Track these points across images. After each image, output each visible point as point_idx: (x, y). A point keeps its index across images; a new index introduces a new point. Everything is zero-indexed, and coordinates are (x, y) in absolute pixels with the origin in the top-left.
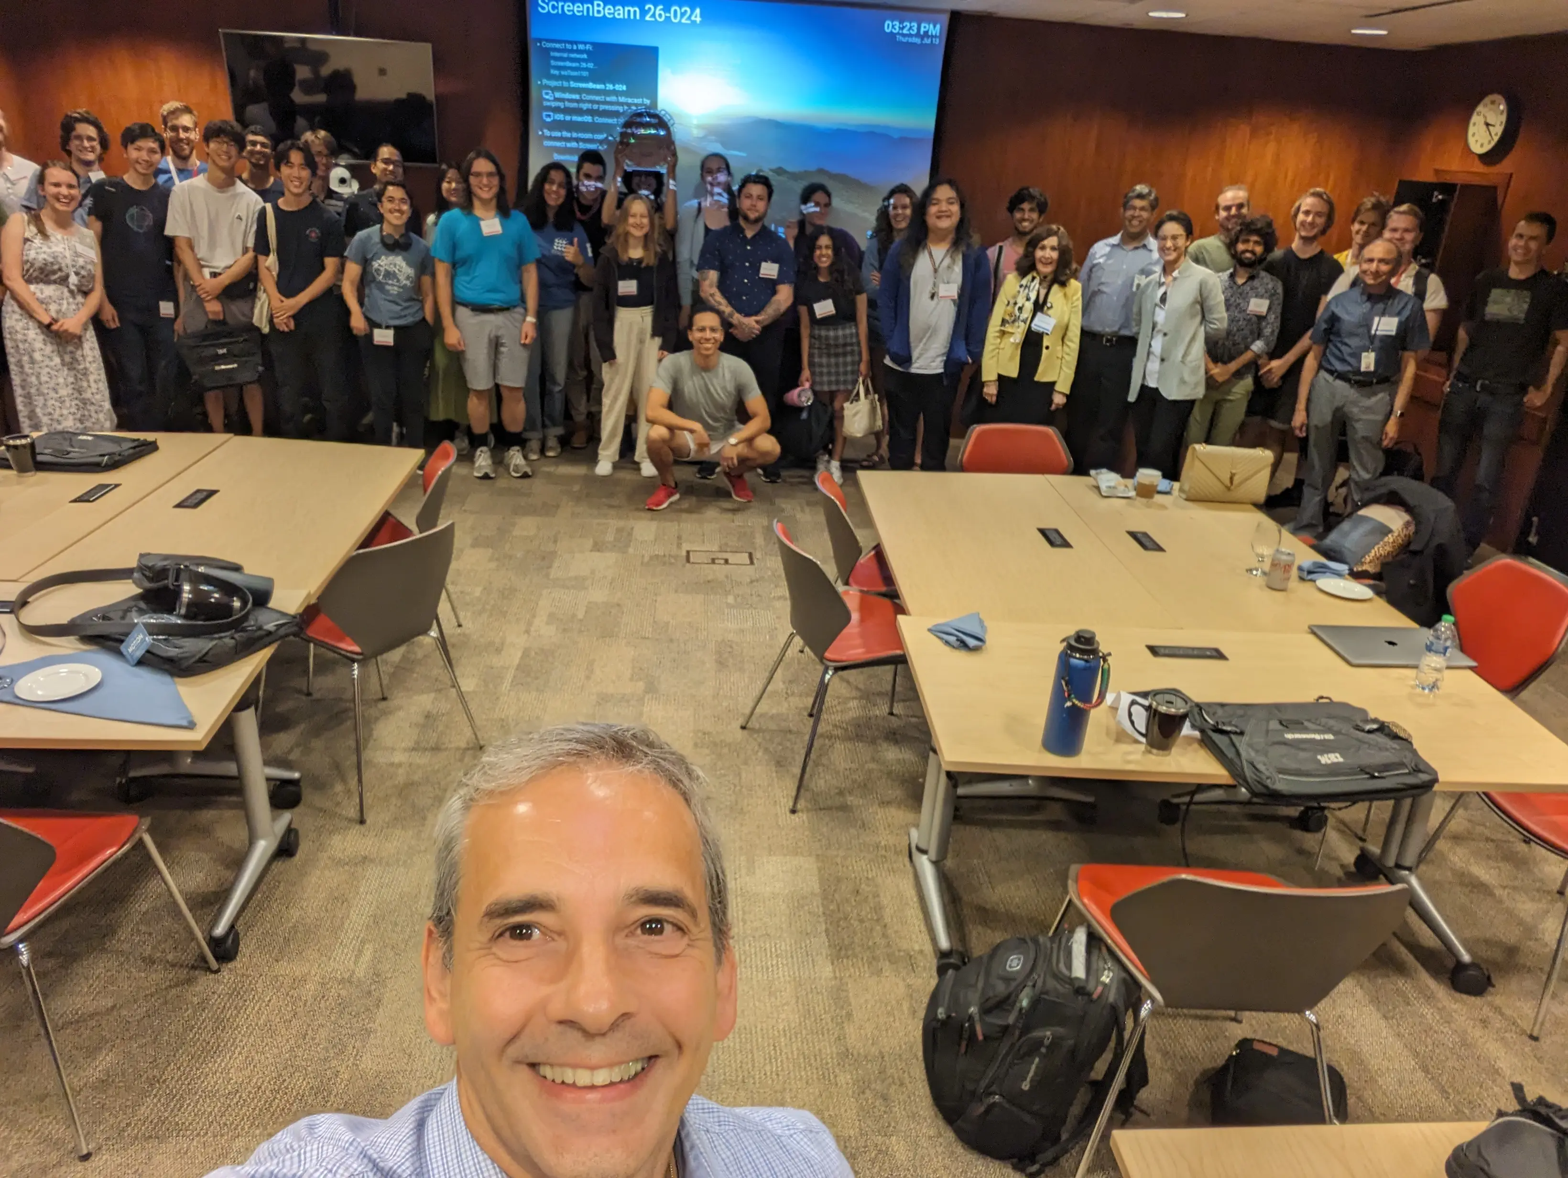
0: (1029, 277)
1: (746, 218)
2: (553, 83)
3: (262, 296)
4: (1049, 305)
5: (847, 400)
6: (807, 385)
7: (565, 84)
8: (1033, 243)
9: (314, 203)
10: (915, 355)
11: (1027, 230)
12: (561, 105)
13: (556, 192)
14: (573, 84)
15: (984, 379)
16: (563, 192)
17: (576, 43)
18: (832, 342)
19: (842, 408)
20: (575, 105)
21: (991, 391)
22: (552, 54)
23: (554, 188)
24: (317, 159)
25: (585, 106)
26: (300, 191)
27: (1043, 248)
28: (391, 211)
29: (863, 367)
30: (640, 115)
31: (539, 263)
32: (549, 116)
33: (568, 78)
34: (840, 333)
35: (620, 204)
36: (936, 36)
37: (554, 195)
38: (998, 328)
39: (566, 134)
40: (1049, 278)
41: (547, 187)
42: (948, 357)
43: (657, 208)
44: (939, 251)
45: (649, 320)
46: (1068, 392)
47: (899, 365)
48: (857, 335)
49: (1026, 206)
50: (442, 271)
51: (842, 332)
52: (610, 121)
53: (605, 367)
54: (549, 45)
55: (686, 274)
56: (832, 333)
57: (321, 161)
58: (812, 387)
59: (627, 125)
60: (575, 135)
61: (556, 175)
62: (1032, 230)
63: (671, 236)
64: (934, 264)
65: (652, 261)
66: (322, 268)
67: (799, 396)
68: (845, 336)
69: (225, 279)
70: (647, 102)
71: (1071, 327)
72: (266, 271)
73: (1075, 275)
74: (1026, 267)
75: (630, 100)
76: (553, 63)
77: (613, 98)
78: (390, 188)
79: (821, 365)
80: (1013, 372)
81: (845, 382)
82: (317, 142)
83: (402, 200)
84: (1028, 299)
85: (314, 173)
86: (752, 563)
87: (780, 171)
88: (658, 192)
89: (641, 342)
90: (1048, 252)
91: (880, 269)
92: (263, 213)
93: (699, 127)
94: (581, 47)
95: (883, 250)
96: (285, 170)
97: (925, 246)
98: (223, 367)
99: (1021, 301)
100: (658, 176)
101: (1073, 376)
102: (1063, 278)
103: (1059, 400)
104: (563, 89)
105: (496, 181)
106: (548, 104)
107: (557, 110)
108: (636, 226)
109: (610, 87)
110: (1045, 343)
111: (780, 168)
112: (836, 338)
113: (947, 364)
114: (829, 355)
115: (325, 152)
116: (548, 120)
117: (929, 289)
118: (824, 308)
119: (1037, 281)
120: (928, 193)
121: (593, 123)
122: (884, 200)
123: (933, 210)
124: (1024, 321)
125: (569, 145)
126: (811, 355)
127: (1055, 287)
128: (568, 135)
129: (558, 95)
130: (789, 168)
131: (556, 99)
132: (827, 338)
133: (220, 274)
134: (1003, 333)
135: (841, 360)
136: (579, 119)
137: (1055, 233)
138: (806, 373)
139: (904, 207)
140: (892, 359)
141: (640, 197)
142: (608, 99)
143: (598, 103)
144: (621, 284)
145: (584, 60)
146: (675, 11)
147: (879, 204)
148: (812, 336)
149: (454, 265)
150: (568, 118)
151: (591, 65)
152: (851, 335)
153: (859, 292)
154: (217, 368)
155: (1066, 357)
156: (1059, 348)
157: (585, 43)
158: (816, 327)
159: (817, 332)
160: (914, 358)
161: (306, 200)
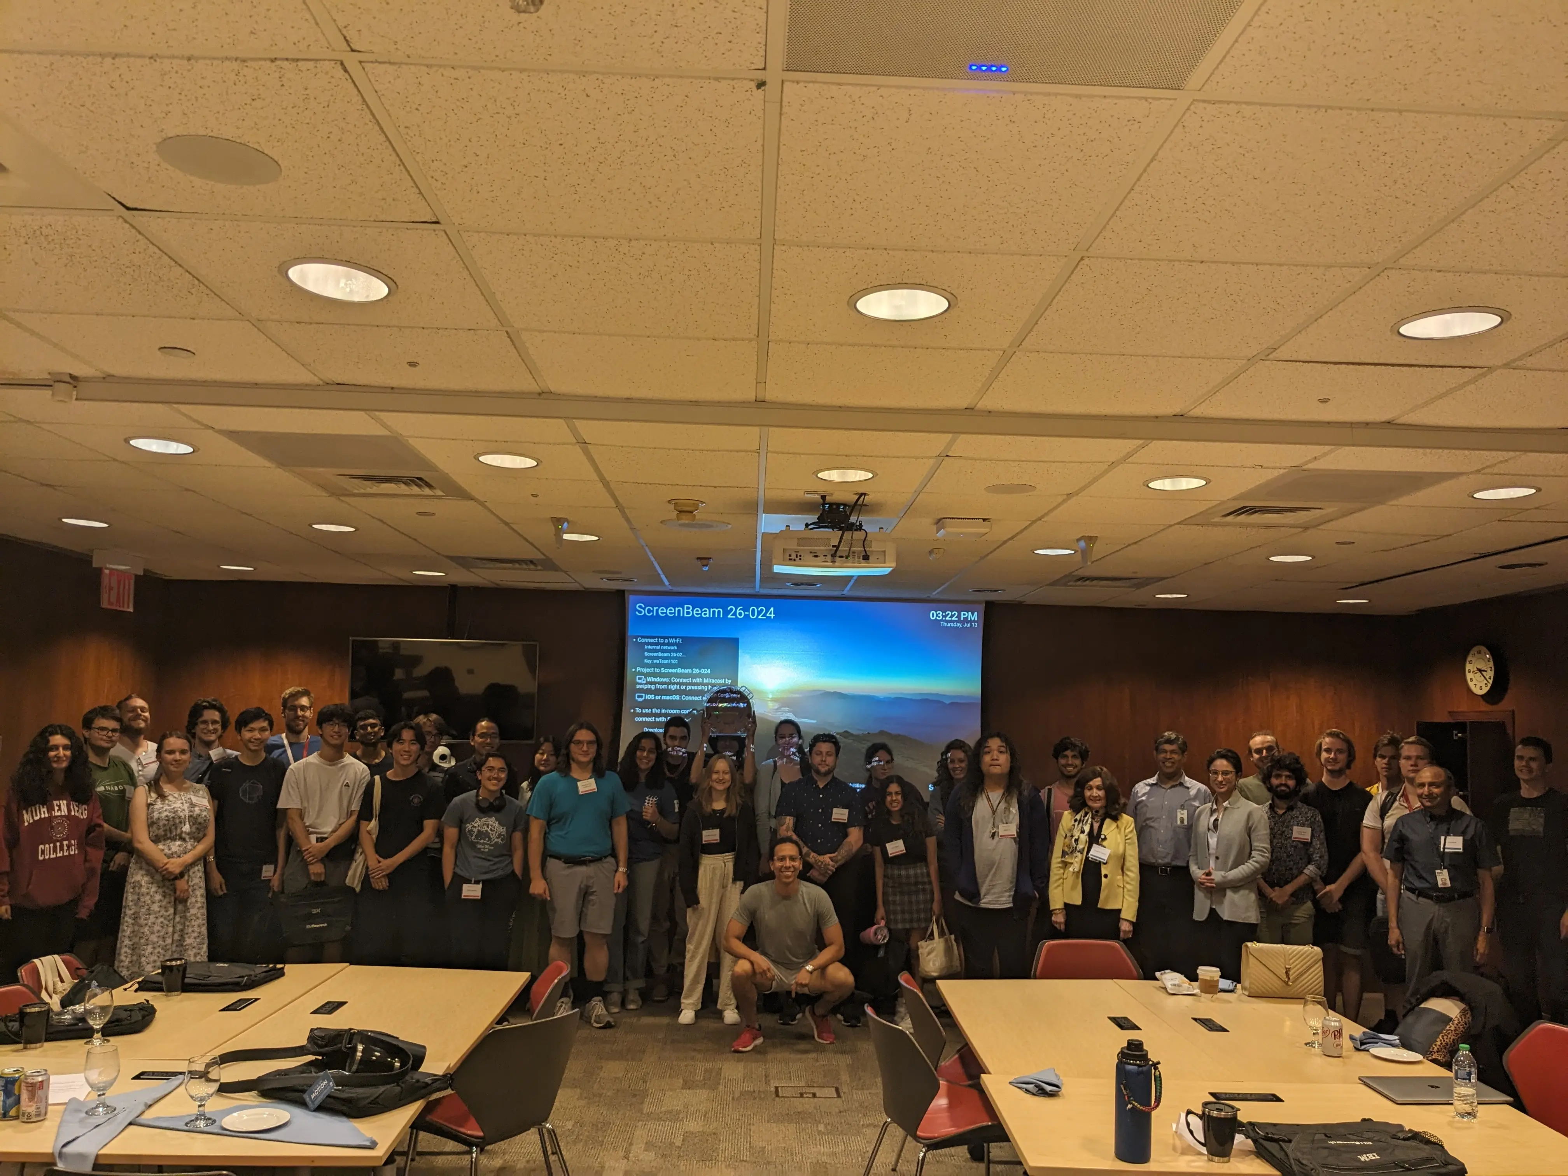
0: (1082, 812)
1: (818, 772)
2: (646, 670)
3: (359, 858)
4: (1103, 837)
5: (923, 938)
6: (883, 923)
7: (657, 670)
8: (1081, 785)
9: (419, 774)
10: (983, 891)
11: (1073, 773)
12: (653, 687)
13: (646, 758)
14: (663, 670)
15: (1052, 908)
16: (653, 756)
17: (668, 638)
18: (904, 880)
19: (917, 948)
20: (665, 687)
21: (1059, 919)
22: (646, 647)
23: (645, 754)
24: (428, 738)
25: (673, 687)
26: (408, 762)
27: (1091, 788)
28: (489, 779)
29: (936, 907)
30: (724, 691)
31: (628, 818)
32: (642, 697)
33: (659, 666)
34: (912, 872)
35: (706, 763)
36: (974, 621)
37: (645, 760)
38: (1059, 860)
39: (654, 711)
40: (1101, 812)
41: (638, 753)
42: (1016, 891)
43: (739, 765)
44: (996, 795)
45: (730, 866)
46: (1134, 920)
47: (970, 901)
48: (928, 874)
49: (1069, 753)
50: (536, 829)
51: (914, 871)
52: (695, 698)
53: (689, 911)
54: (644, 640)
55: (765, 825)
56: (903, 873)
57: (430, 739)
58: (887, 925)
59: (710, 701)
60: (663, 711)
61: (646, 743)
62: (1078, 772)
63: (750, 789)
64: (992, 807)
65: (733, 811)
66: (421, 830)
67: (875, 934)
68: (916, 876)
69: (331, 842)
70: (729, 682)
71: (1128, 858)
72: (368, 836)
73: (1124, 809)
74: (1078, 804)
75: (713, 681)
76: (646, 654)
77: (699, 680)
78: (491, 759)
79: (894, 902)
80: (1077, 899)
81: (919, 920)
82: (428, 723)
83: (501, 770)
84: (1083, 832)
85: (422, 748)
86: (839, 1096)
87: (846, 734)
88: (739, 753)
89: (724, 887)
90: (1095, 791)
91: (944, 814)
92: (370, 785)
93: (774, 700)
94: (671, 641)
95: (944, 798)
96: (396, 746)
97: (982, 790)
98: (314, 926)
99: (1076, 834)
100: (741, 741)
101: (1136, 904)
102: (1114, 813)
103: (1125, 927)
104: (654, 675)
105: (593, 749)
106: (641, 686)
107: (648, 692)
108: (720, 781)
109: (696, 671)
110: (1103, 872)
111: (846, 732)
112: (908, 877)
113: (1015, 898)
114: (902, 893)
115: (435, 732)
116: (640, 700)
117: (989, 829)
118: (896, 847)
119: (1090, 815)
120: (981, 744)
121: (680, 701)
122: (942, 755)
123: (987, 759)
124: (1081, 852)
125: (657, 719)
126: (884, 894)
127: (1108, 821)
128: (658, 711)
129: (649, 679)
130: (855, 732)
131: (647, 683)
132: (900, 876)
133: (326, 838)
134: (1065, 865)
135: (914, 898)
136: (668, 698)
137: (1100, 775)
138: (881, 912)
139: (961, 761)
140: (961, 894)
141: (724, 757)
142: (694, 681)
143: (686, 684)
144: (705, 833)
145: (674, 651)
146: (753, 610)
147: (939, 758)
148: (885, 876)
149: (549, 823)
150: (658, 697)
151: (680, 655)
152: (922, 874)
153: (928, 835)
154: (308, 927)
155: (1128, 886)
156: (1120, 877)
157: (676, 638)
158: (889, 866)
159: (889, 871)
160: (982, 895)
161: (413, 771)
